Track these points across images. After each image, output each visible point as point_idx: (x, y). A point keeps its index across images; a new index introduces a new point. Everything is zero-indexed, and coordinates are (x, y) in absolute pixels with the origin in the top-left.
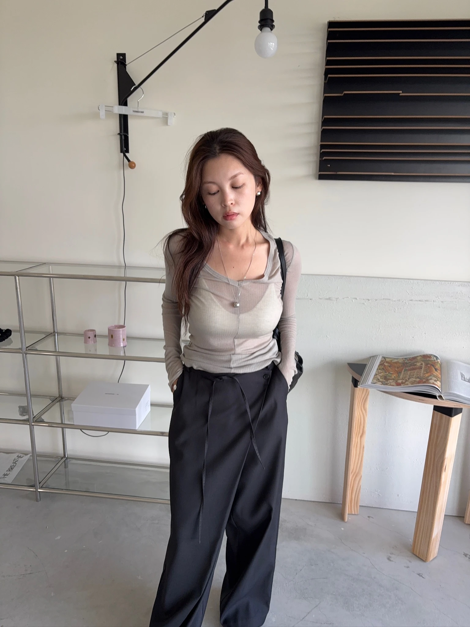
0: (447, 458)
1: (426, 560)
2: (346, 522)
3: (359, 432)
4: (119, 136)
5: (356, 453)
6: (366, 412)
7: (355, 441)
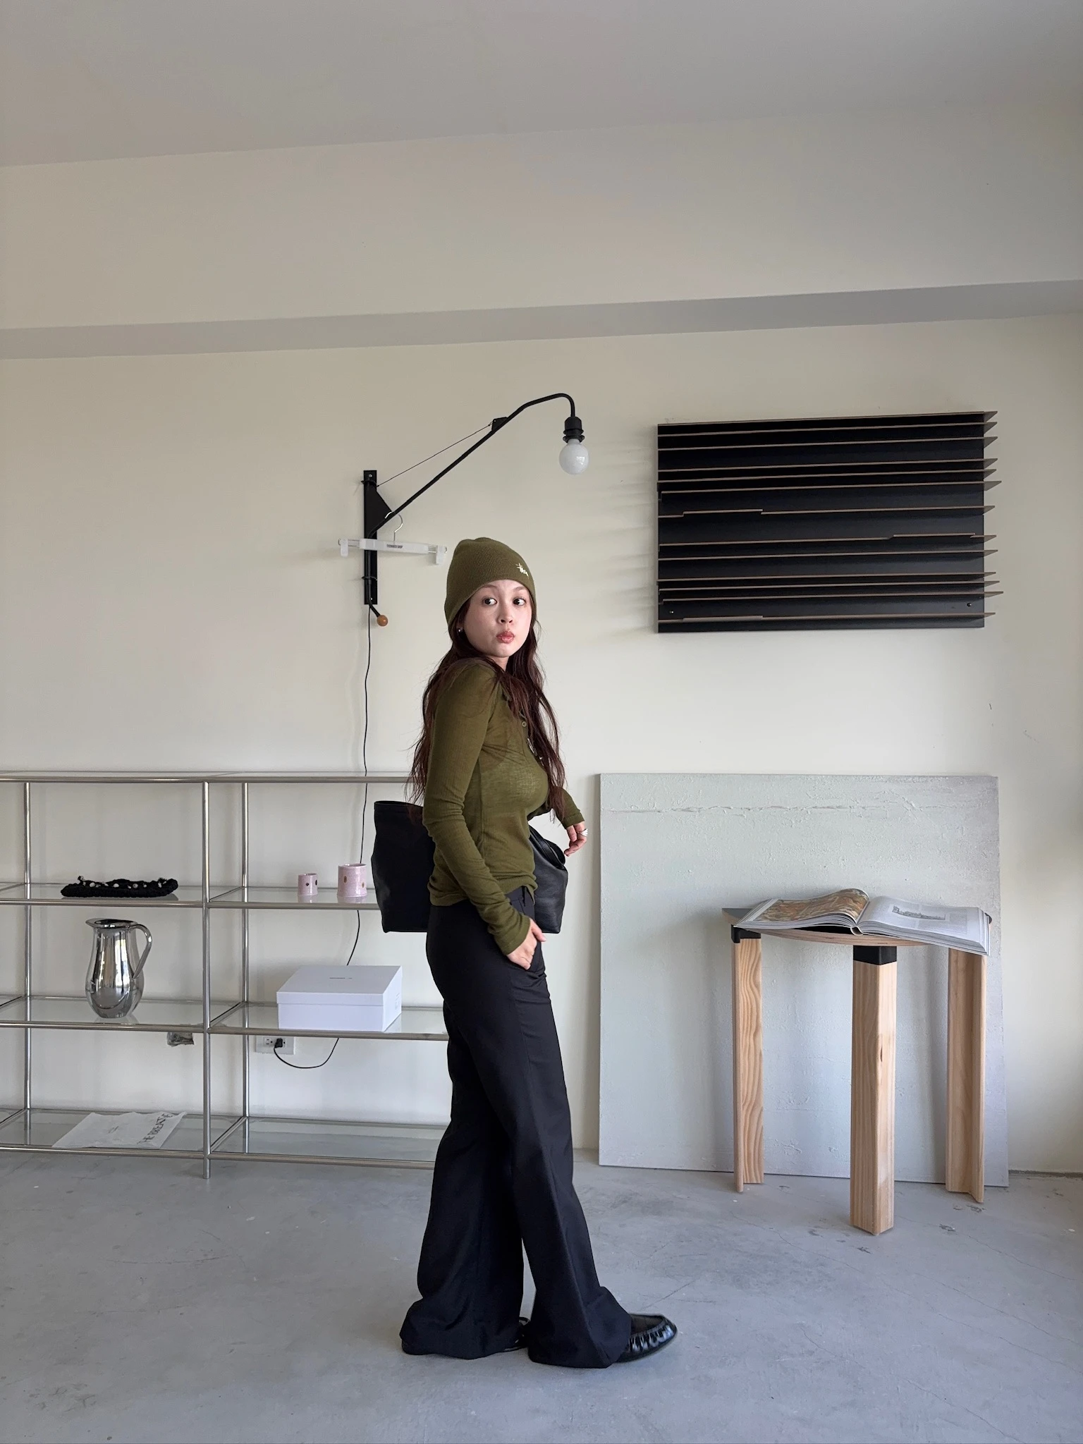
0: (882, 1034)
1: (874, 1230)
2: (742, 1193)
3: (751, 1027)
4: (363, 581)
5: (749, 1065)
6: (759, 991)
7: (746, 1043)
